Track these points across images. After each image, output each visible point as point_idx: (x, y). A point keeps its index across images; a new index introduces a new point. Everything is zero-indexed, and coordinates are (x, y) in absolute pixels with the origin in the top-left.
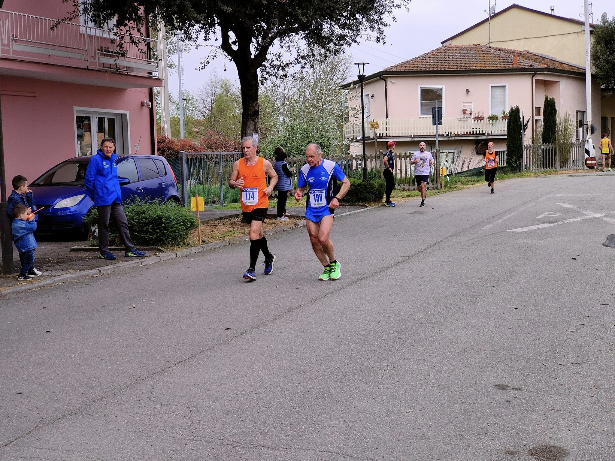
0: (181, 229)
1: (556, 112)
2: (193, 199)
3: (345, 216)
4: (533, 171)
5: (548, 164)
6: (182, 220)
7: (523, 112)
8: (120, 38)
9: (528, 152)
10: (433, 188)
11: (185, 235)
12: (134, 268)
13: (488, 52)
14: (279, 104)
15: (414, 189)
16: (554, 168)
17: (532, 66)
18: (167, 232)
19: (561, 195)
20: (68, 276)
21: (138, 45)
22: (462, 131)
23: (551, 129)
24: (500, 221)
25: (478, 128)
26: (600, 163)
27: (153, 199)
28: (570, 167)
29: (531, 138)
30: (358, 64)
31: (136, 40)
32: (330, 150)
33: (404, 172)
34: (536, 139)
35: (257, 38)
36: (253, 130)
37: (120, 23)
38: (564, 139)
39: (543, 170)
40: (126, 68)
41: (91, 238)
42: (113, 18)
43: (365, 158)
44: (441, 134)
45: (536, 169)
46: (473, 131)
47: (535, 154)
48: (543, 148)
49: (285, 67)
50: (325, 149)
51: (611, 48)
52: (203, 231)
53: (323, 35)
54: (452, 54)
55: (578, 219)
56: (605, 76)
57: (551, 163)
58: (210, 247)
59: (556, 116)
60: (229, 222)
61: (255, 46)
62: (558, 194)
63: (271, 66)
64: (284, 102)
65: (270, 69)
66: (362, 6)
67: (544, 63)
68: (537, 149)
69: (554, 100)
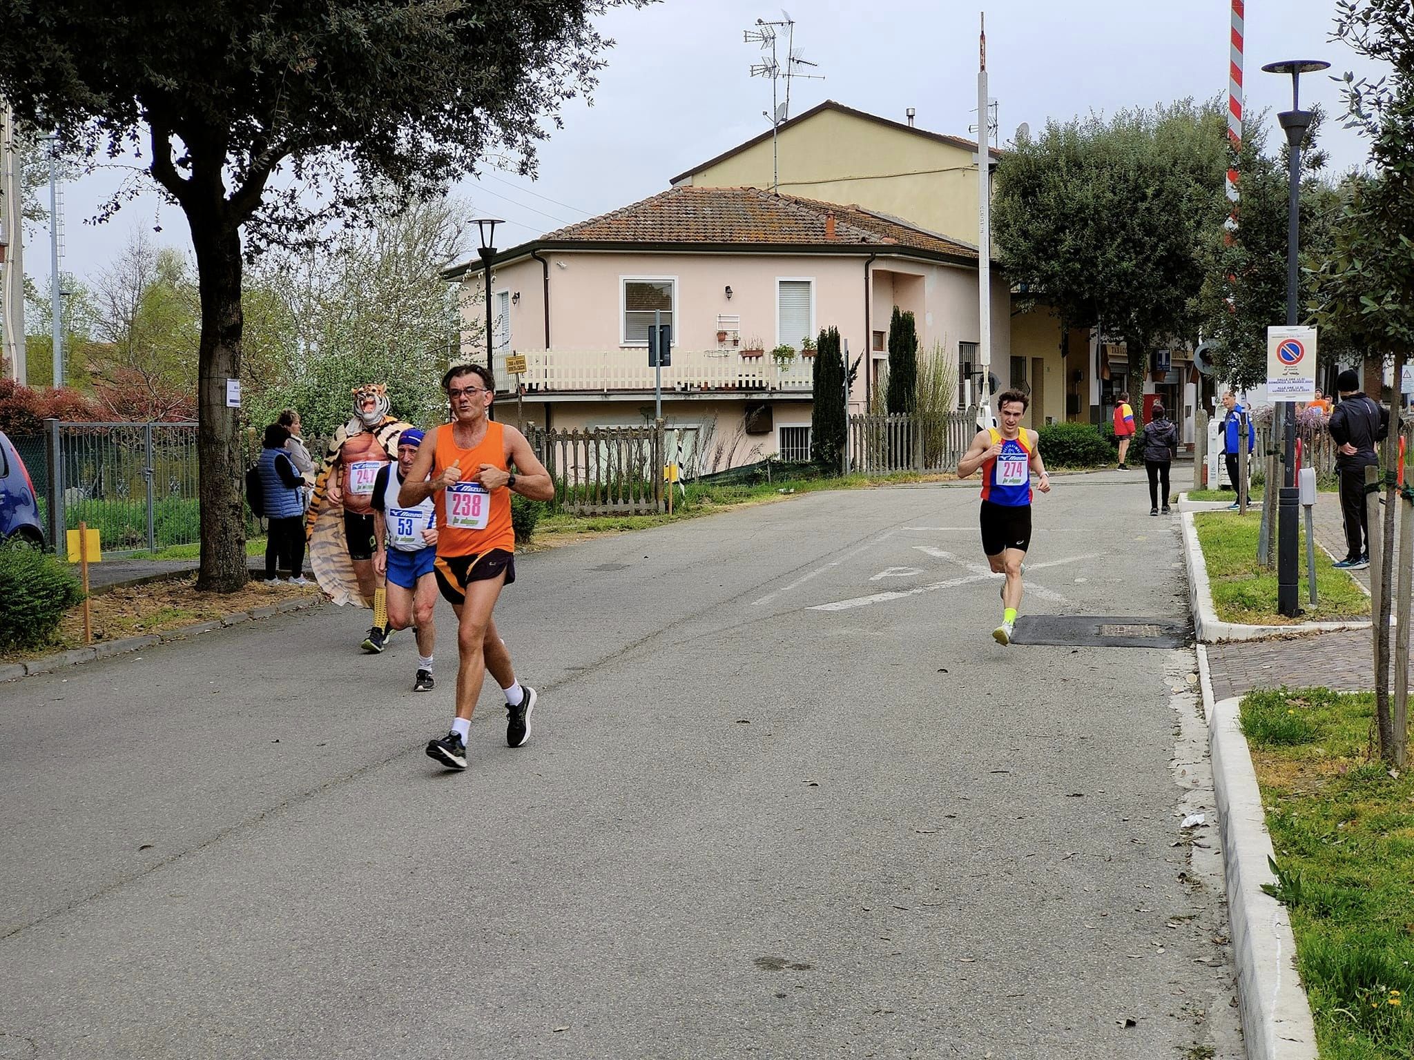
0: (41, 607)
1: (915, 343)
2: (73, 535)
4: (869, 472)
5: (899, 458)
6: (43, 584)
7: (846, 340)
9: (858, 432)
10: (648, 510)
11: (48, 620)
13: (772, 207)
14: (296, 312)
15: (605, 513)
16: (912, 469)
17: (865, 241)
18: (4, 614)
19: (924, 529)
22: (716, 381)
23: (906, 381)
24: (793, 585)
25: (751, 376)
28: (945, 467)
29: (865, 399)
30: (480, 222)
33: (582, 473)
34: (876, 402)
35: (239, 153)
36: (227, 371)
38: (934, 404)
39: (888, 472)
44: (669, 386)
45: (875, 470)
46: (740, 382)
47: (873, 437)
48: (890, 424)
49: (307, 226)
51: (1035, 204)
52: (97, 612)
53: (396, 153)
54: (695, 207)
55: (958, 582)
56: (1020, 267)
57: (905, 458)
58: (112, 651)
59: (916, 352)
60: (165, 590)
61: (235, 173)
62: (917, 526)
63: (272, 219)
64: (307, 307)
65: (269, 226)
66: (485, 90)
67: (891, 234)
68: (878, 424)
69: (911, 318)
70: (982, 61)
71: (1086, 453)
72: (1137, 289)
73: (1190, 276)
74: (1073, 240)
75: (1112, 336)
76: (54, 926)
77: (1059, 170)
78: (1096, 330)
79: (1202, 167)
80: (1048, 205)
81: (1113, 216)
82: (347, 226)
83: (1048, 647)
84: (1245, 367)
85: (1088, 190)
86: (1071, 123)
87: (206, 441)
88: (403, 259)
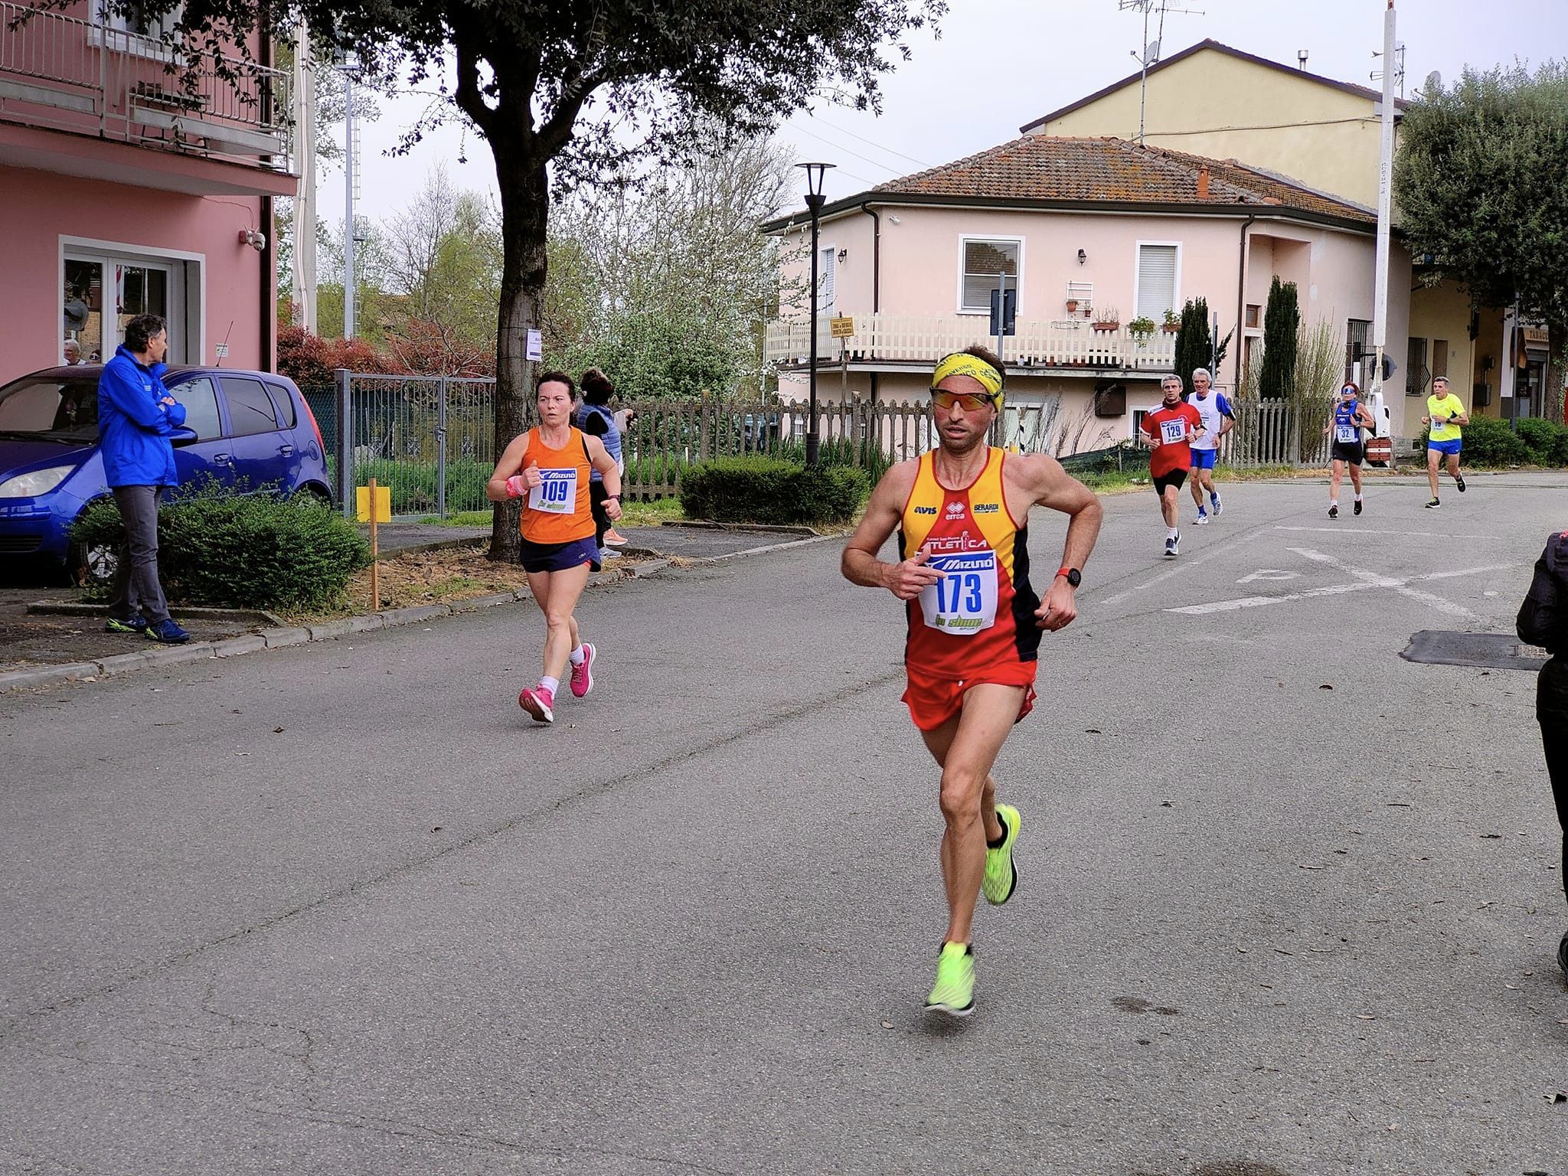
0: (328, 568)
1: (1297, 319)
2: (363, 492)
3: (754, 556)
4: (1235, 464)
5: (1271, 449)
6: (331, 543)
7: (1215, 313)
8: (188, 61)
11: (335, 583)
12: (193, 663)
13: (1136, 160)
14: (602, 263)
16: (1285, 461)
17: (1243, 201)
18: (289, 573)
19: (1299, 529)
20: (15, 676)
21: (237, 82)
22: (1063, 356)
23: (1284, 361)
24: (1148, 585)
25: (1103, 351)
26: (1400, 456)
27: (253, 486)
28: (1325, 461)
29: (1234, 383)
30: (809, 166)
31: (230, 67)
32: (728, 388)
34: (1246, 385)
35: (550, 81)
36: (529, 321)
37: (193, 21)
38: (1315, 388)
39: (1257, 465)
40: (203, 141)
41: (83, 581)
42: (175, 9)
43: (813, 410)
45: (1242, 462)
46: (1091, 358)
49: (619, 163)
50: (715, 384)
51: (1446, 162)
52: (385, 578)
53: (721, 84)
54: (1047, 158)
55: (1342, 589)
56: (1426, 234)
57: (1278, 449)
58: (400, 620)
59: (1297, 330)
60: (455, 557)
61: (545, 104)
62: (1292, 526)
63: (583, 155)
64: (613, 259)
65: (579, 163)
66: (823, 14)
67: (1273, 194)
68: (1248, 410)
69: (1293, 289)
71: (1494, 451)
72: (1563, 264)
74: (1489, 204)
75: (1532, 318)
76: (336, 908)
77: (1475, 124)
78: (1513, 310)
80: (1462, 164)
81: (1537, 180)
82: (663, 163)
83: (1453, 667)
85: (1509, 149)
86: (1492, 71)
87: (503, 398)
88: (719, 208)
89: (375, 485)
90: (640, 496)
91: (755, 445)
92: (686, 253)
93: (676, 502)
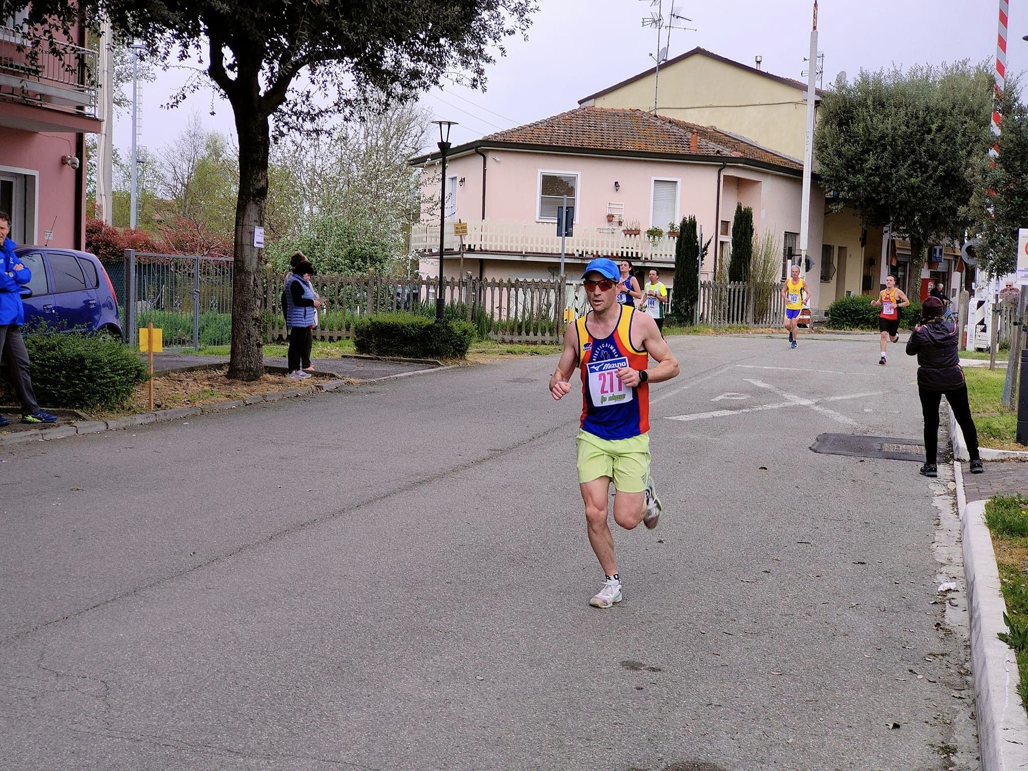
0: (119, 382)
1: (752, 231)
2: (143, 332)
3: (401, 378)
4: (713, 324)
5: (735, 315)
6: (122, 365)
7: (701, 226)
8: (32, 43)
9: (706, 294)
10: (551, 341)
11: (124, 392)
12: (28, 443)
13: (652, 124)
15: (520, 341)
16: (744, 323)
17: (719, 153)
18: (93, 385)
19: (752, 366)
21: (63, 57)
22: (604, 250)
23: (744, 258)
25: (630, 248)
26: (817, 321)
27: (70, 326)
28: (769, 323)
29: (713, 271)
30: (440, 123)
31: (59, 48)
32: (386, 267)
33: (504, 312)
34: (720, 272)
35: (271, 63)
36: (256, 221)
37: (35, 18)
38: (763, 276)
39: (727, 325)
40: (39, 96)
42: (24, 9)
43: (441, 283)
44: (570, 253)
45: (717, 323)
46: (622, 253)
47: (717, 299)
48: (730, 289)
49: (316, 117)
50: (378, 265)
51: (847, 131)
52: (158, 389)
53: (383, 68)
54: (595, 122)
55: (776, 406)
56: (834, 178)
57: (740, 315)
58: (168, 417)
59: (752, 237)
60: (205, 376)
61: (267, 77)
62: (747, 365)
63: (292, 112)
64: (312, 180)
65: (290, 117)
66: (450, 25)
67: (738, 149)
68: (721, 289)
69: (750, 212)
70: (815, 23)
71: (875, 319)
72: (921, 199)
73: (961, 191)
74: (875, 160)
75: (900, 233)
76: (124, 603)
77: (867, 107)
78: (888, 228)
79: (973, 112)
80: (857, 133)
81: (905, 144)
82: (345, 119)
83: (842, 456)
84: (999, 260)
85: (888, 123)
86: (878, 72)
87: (238, 271)
88: (382, 148)
89: (152, 327)
90: (327, 338)
91: (403, 306)
92: (359, 178)
93: (350, 342)
